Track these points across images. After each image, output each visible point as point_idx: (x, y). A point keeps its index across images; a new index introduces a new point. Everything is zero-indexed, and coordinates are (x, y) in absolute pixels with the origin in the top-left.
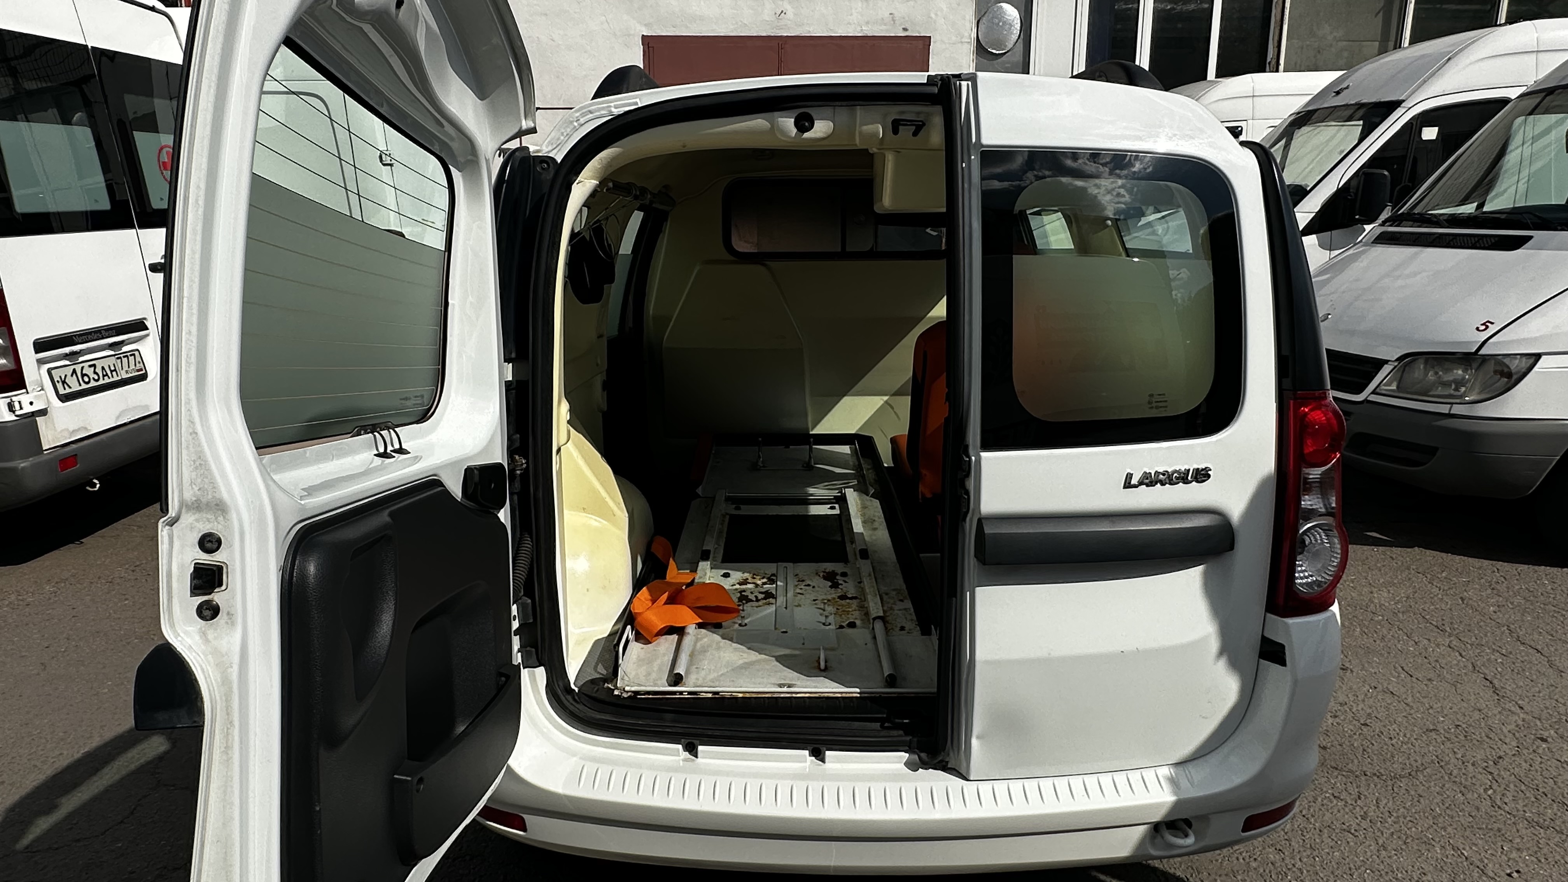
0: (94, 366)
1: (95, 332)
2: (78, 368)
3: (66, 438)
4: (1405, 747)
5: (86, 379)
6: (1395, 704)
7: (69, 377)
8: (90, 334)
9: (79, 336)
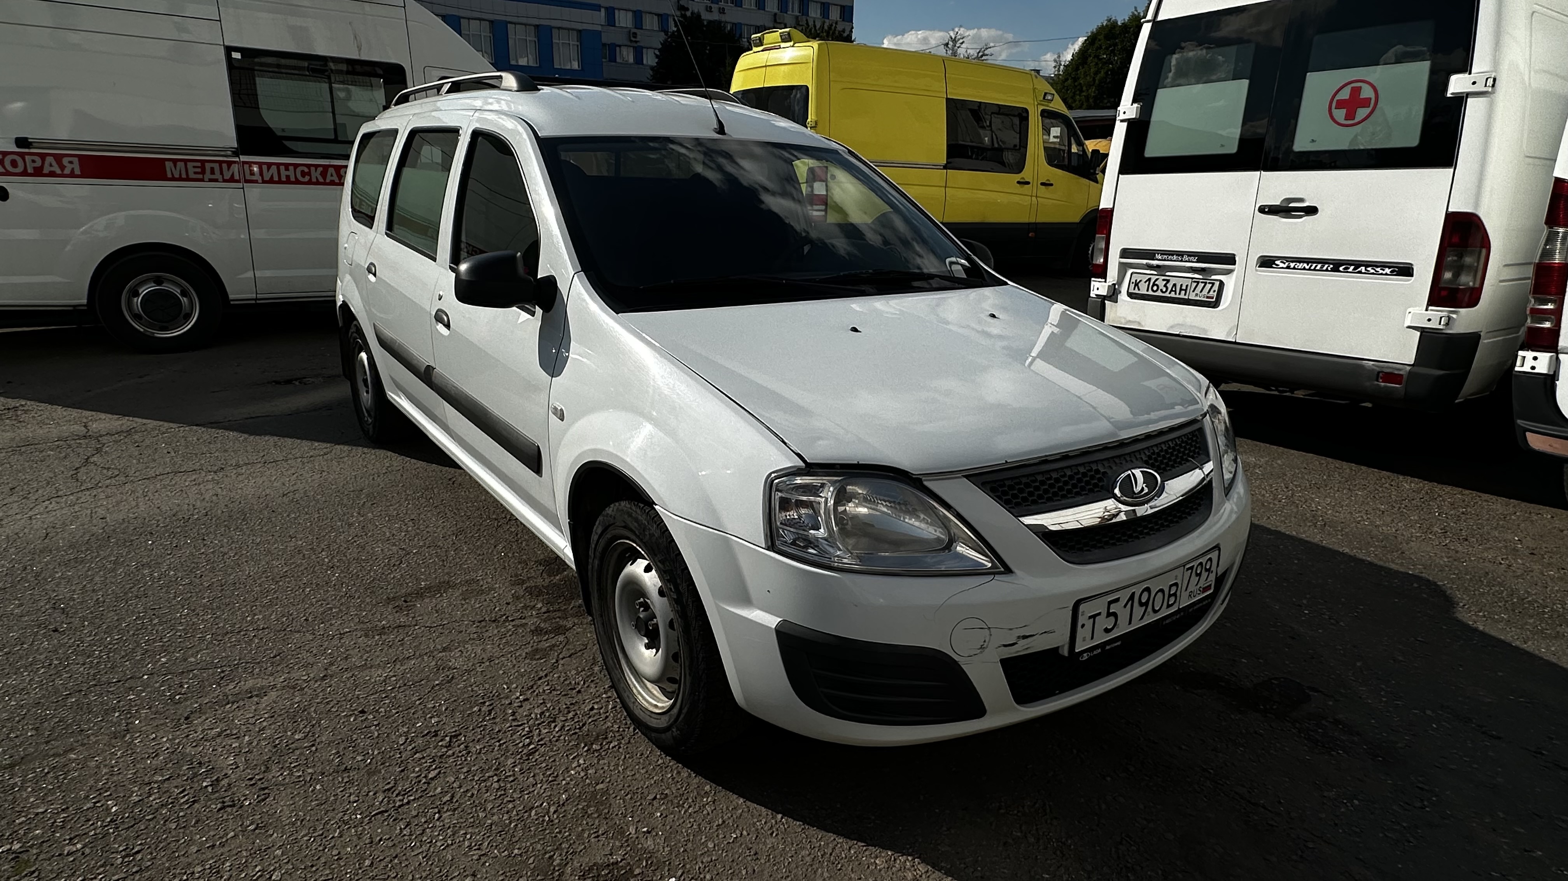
0: (1168, 281)
1: (1178, 255)
2: (1154, 279)
5: (1155, 288)
7: (1142, 282)
8: (1173, 255)
9: (1161, 254)
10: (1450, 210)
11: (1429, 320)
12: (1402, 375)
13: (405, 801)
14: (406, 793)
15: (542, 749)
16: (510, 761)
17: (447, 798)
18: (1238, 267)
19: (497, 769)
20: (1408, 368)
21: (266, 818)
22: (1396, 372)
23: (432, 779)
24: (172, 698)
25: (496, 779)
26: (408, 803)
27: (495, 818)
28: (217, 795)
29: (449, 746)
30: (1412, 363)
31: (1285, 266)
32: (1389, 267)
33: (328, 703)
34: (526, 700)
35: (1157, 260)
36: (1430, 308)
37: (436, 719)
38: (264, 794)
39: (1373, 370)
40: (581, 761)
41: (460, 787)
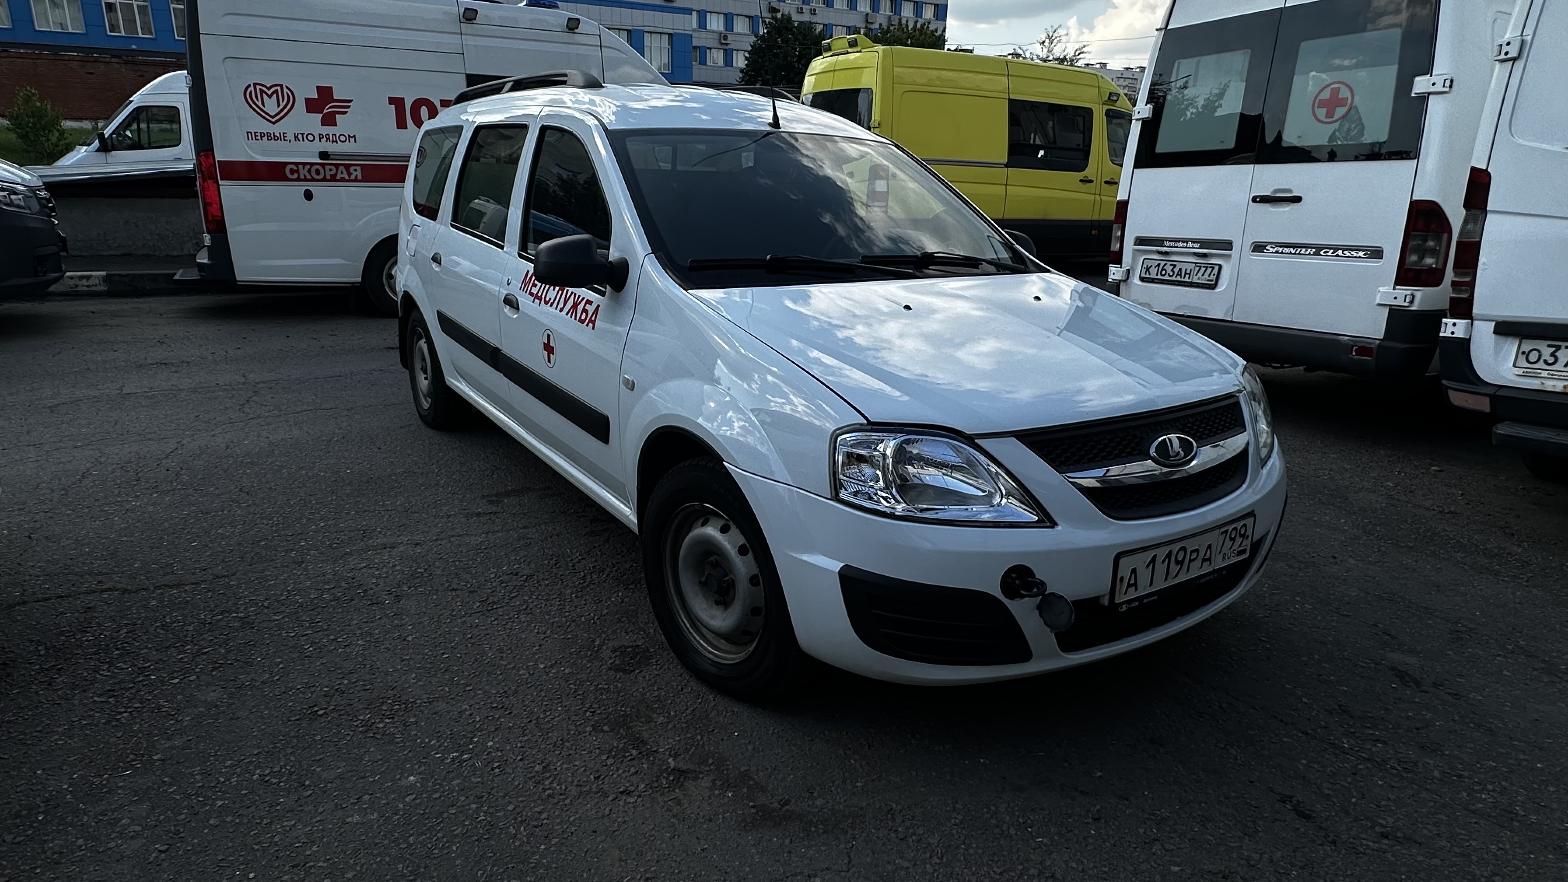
0: (1174, 266)
1: (1183, 242)
2: (1162, 264)
5: (1164, 273)
7: (1153, 267)
8: (1179, 242)
9: (1170, 241)
10: (1414, 198)
11: (1396, 298)
12: (1372, 348)
13: (495, 607)
14: (494, 603)
15: (592, 586)
16: (569, 591)
17: (524, 607)
18: (1235, 252)
19: (559, 595)
20: (1378, 342)
21: (400, 610)
22: (1367, 346)
23: (513, 597)
24: (330, 545)
25: (558, 599)
26: (496, 608)
27: (556, 619)
28: (366, 598)
29: (526, 581)
30: (1382, 337)
31: (1274, 251)
32: (1363, 251)
33: (440, 554)
34: (584, 559)
35: (1165, 246)
36: (1398, 287)
37: (517, 566)
38: (398, 598)
39: (1348, 344)
40: (620, 594)
41: (533, 602)
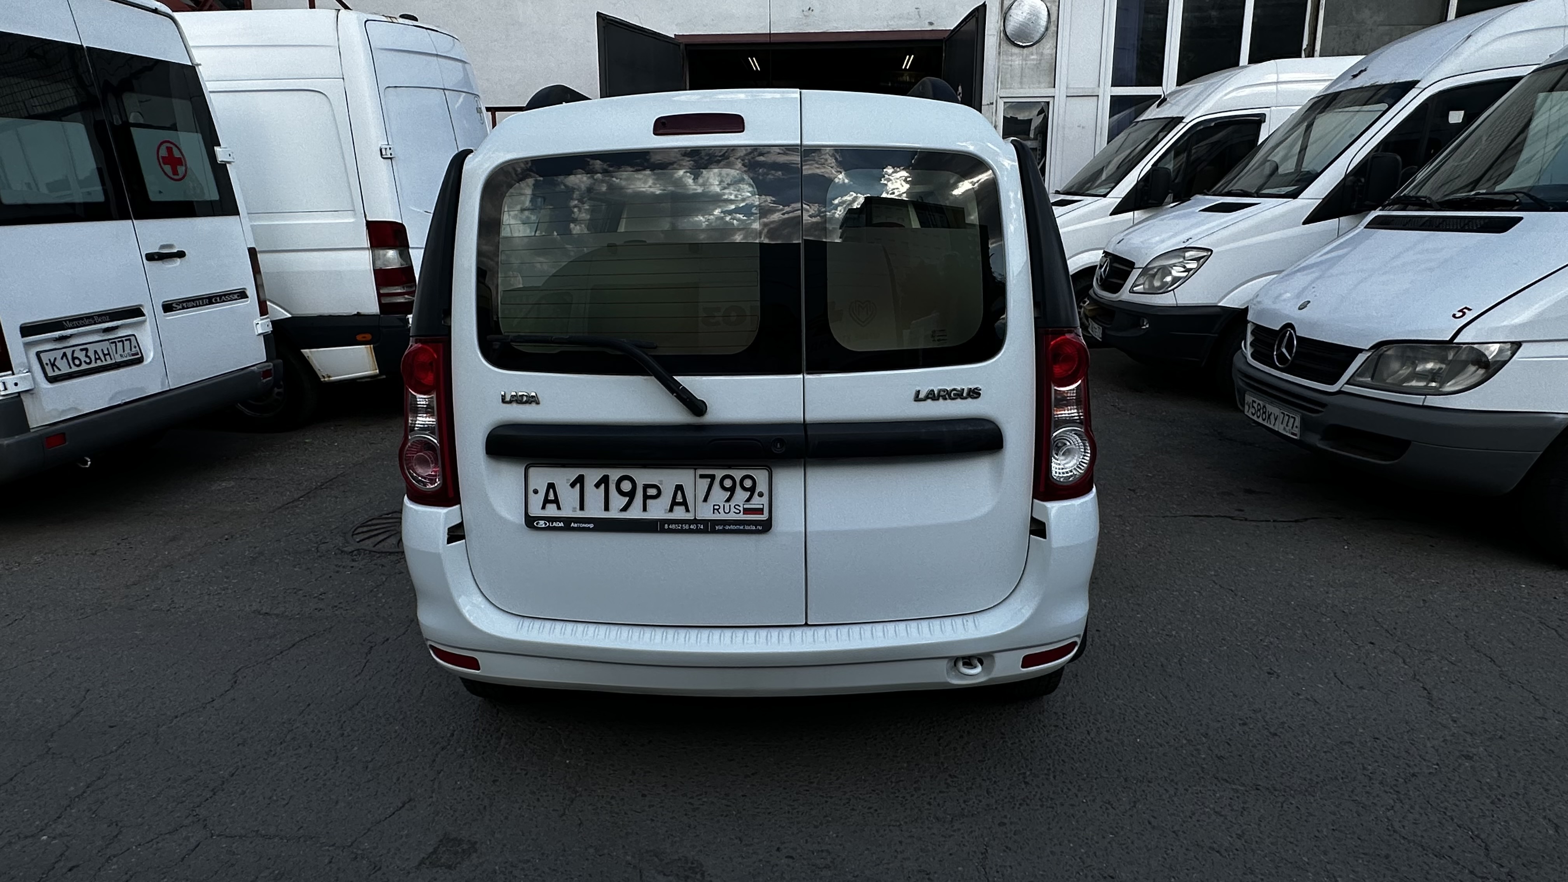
0: (86, 350)
1: (87, 318)
2: (69, 352)
3: (55, 418)
4: (1311, 760)
5: (77, 362)
6: (1314, 713)
8: (83, 318)
9: (71, 321)
18: (147, 318)
31: (180, 307)
35: (69, 328)
